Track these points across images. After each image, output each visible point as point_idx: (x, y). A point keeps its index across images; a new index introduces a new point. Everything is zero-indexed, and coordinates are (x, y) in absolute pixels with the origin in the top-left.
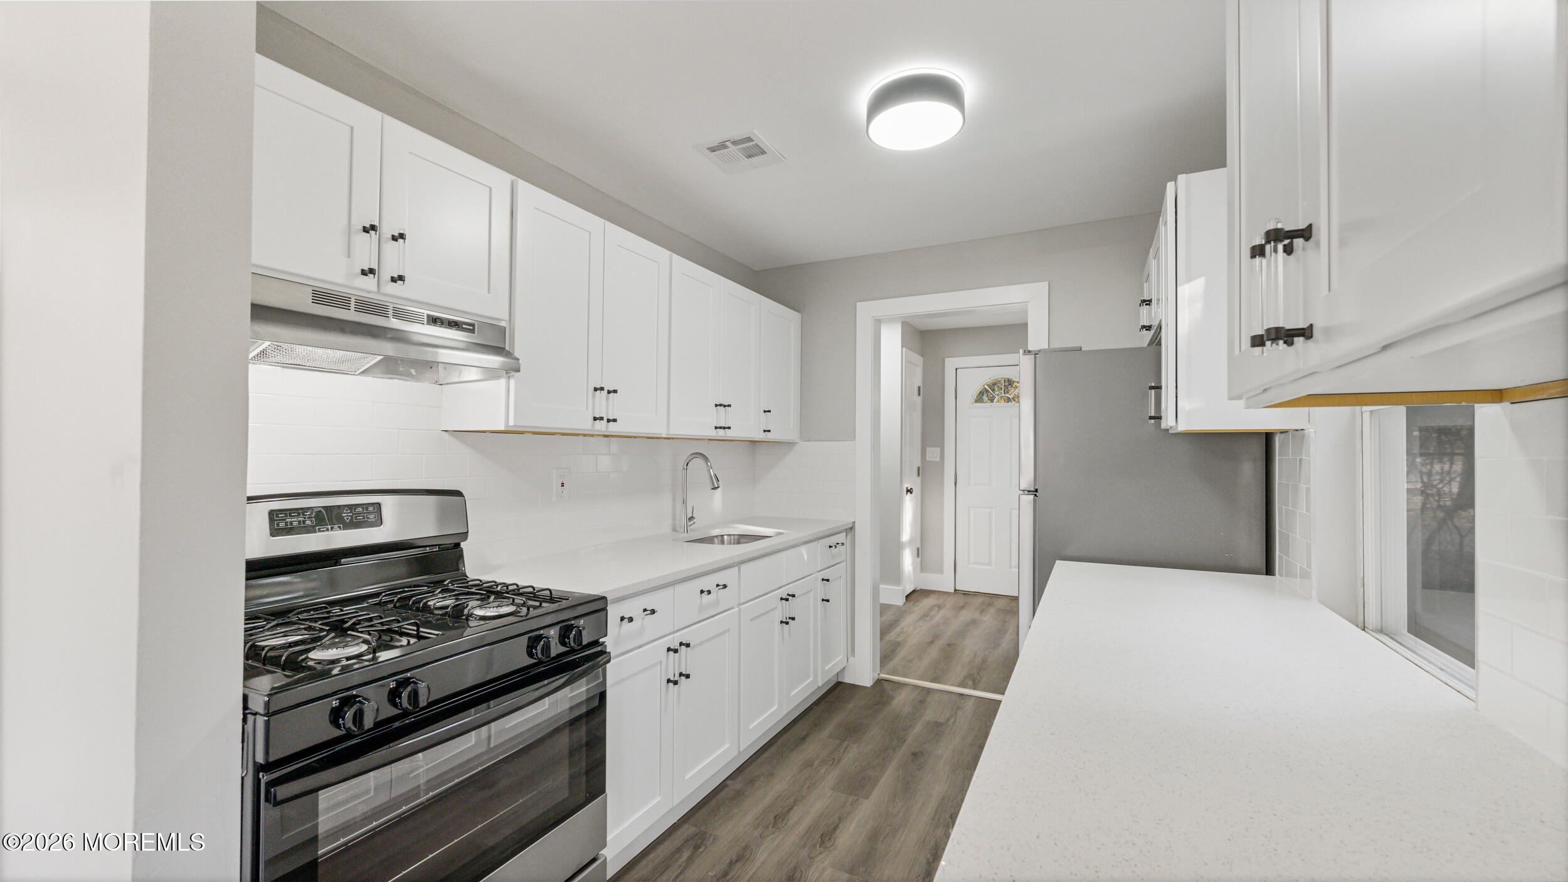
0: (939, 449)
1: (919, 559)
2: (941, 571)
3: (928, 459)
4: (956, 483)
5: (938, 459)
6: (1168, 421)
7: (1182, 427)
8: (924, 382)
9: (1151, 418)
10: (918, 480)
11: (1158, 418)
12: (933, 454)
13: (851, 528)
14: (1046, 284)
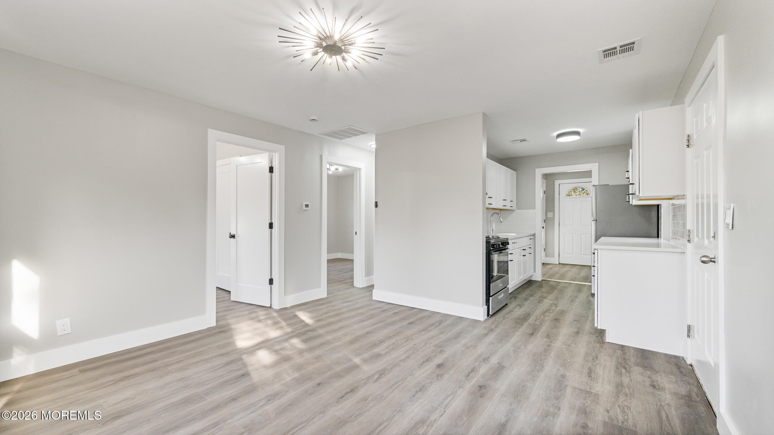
0: (552, 213)
1: (545, 252)
2: (553, 257)
3: (548, 217)
4: (559, 225)
5: (552, 217)
6: (631, 203)
7: (633, 204)
8: (546, 189)
9: (628, 202)
10: (545, 224)
11: (629, 202)
12: (550, 215)
13: (534, 235)
14: (598, 163)
